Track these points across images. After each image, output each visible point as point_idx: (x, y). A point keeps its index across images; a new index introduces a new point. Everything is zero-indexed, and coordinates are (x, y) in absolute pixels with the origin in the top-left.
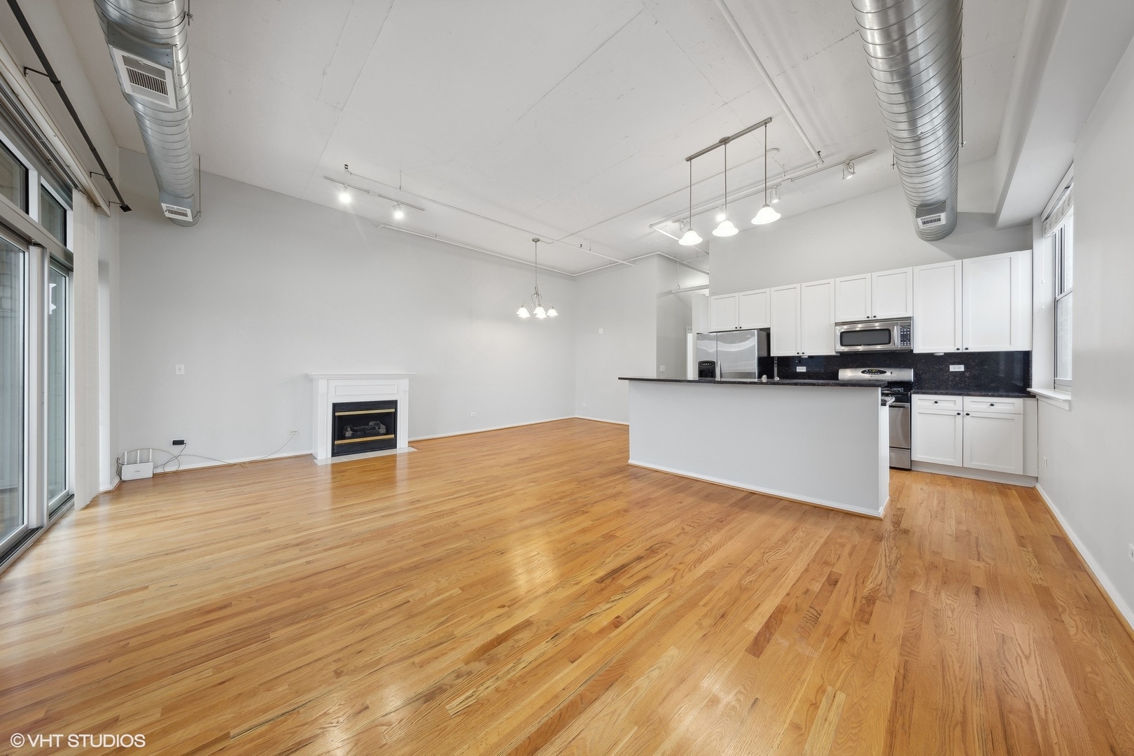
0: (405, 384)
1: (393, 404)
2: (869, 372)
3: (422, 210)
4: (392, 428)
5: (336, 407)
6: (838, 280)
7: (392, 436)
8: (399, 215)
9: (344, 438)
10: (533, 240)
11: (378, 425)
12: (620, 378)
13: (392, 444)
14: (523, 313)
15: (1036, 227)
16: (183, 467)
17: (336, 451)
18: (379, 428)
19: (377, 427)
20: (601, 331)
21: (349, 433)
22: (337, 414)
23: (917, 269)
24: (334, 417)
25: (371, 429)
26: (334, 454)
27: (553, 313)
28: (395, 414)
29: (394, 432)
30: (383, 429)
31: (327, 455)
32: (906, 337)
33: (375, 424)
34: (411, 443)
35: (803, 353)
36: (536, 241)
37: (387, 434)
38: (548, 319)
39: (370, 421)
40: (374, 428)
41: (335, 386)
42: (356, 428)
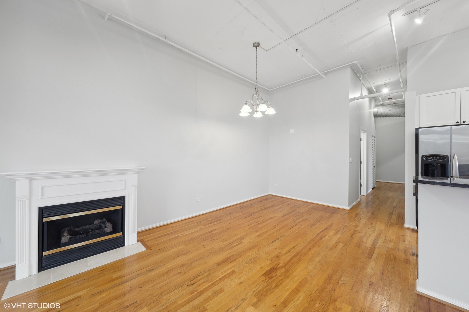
0: (133, 179)
1: (121, 200)
4: (119, 226)
5: (43, 212)
7: (120, 234)
10: (254, 46)
11: (104, 223)
18: (106, 227)
19: (103, 226)
20: (292, 131)
21: (65, 238)
22: (45, 220)
24: (41, 223)
25: (96, 229)
26: (41, 268)
28: (123, 211)
29: (123, 230)
30: (109, 228)
33: (101, 222)
34: (142, 236)
36: (257, 45)
37: (114, 232)
39: (95, 220)
40: (100, 227)
41: (42, 188)
42: (76, 229)
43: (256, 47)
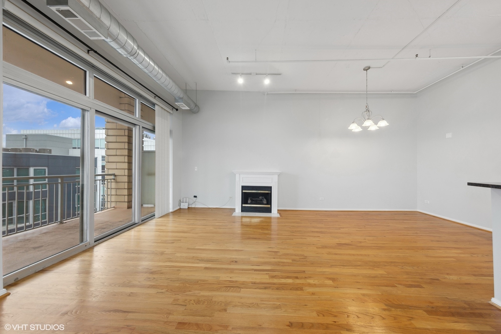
0: (276, 178)
1: (270, 188)
3: (280, 74)
4: (269, 202)
5: (243, 188)
7: (269, 206)
8: (267, 82)
9: (247, 203)
10: (364, 70)
12: (469, 184)
13: (269, 210)
14: (355, 128)
16: (197, 206)
17: (244, 210)
21: (249, 201)
22: (244, 191)
24: (242, 193)
25: (260, 201)
26: (242, 211)
27: (383, 124)
28: (271, 194)
29: (271, 204)
30: (265, 202)
31: (239, 211)
33: (262, 198)
34: (279, 211)
36: (367, 69)
37: (267, 204)
38: (381, 130)
39: (260, 196)
40: (262, 200)
41: (243, 178)
42: (253, 199)
43: (367, 70)
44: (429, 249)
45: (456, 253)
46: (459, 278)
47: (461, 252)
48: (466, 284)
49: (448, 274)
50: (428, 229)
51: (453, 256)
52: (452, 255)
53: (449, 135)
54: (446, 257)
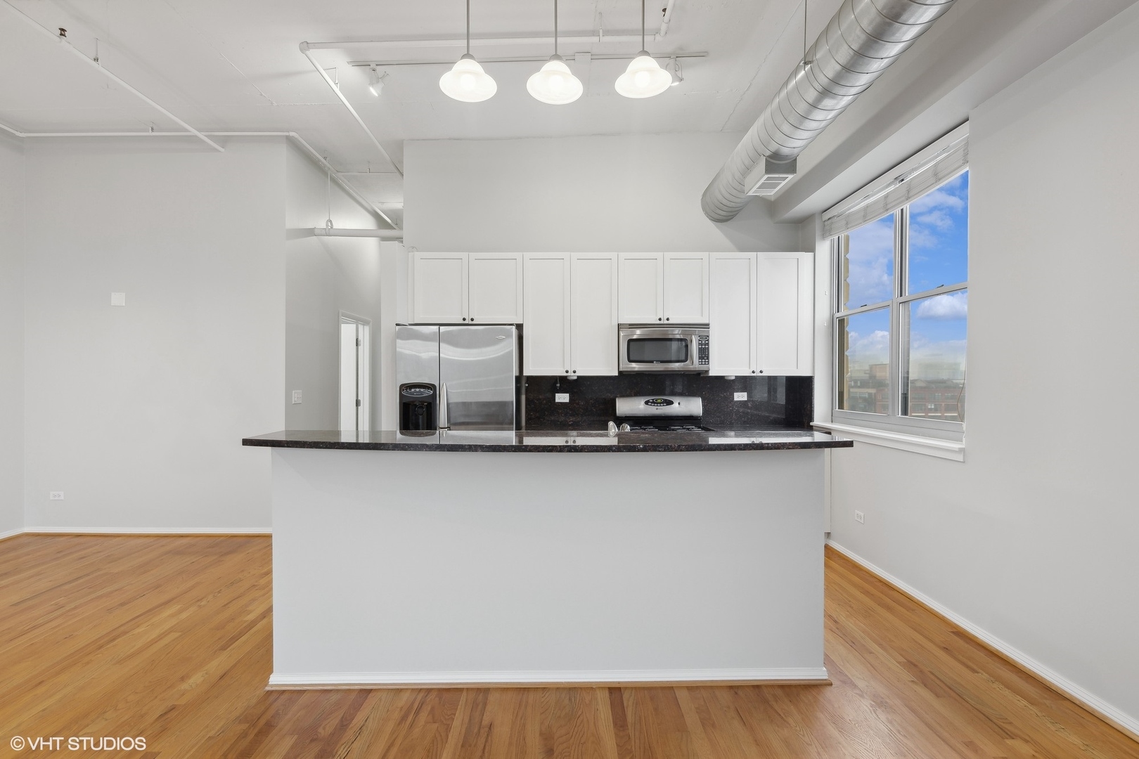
2: (654, 403)
6: (623, 255)
12: (247, 442)
15: (818, 225)
23: (714, 255)
32: (704, 354)
35: (574, 372)
44: (114, 639)
45: (172, 616)
46: (206, 673)
47: (179, 606)
48: (222, 677)
49: (183, 679)
50: (81, 581)
51: (172, 627)
52: (167, 626)
53: (118, 299)
54: (160, 637)
